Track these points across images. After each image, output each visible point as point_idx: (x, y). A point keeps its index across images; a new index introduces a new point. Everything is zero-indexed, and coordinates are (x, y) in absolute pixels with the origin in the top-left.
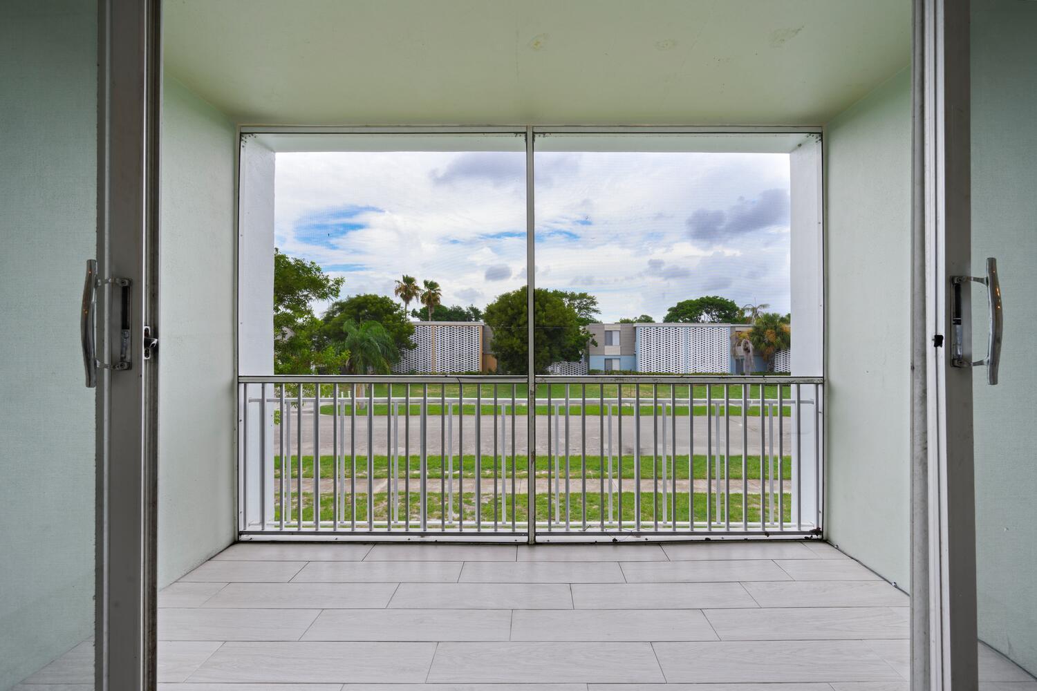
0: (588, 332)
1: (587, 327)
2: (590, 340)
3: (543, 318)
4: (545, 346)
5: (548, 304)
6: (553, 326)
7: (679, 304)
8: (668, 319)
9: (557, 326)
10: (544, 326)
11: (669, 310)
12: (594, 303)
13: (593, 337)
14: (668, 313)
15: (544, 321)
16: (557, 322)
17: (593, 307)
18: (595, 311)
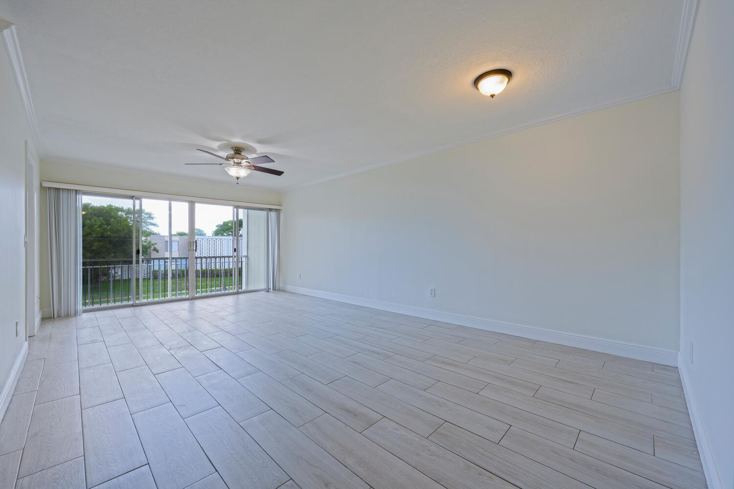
0: (150, 242)
1: (149, 238)
2: (152, 248)
3: (107, 231)
4: (110, 254)
5: (112, 220)
6: (118, 238)
7: (224, 223)
8: (217, 233)
9: (121, 238)
10: (108, 237)
11: (217, 226)
12: (152, 218)
13: (155, 246)
14: (217, 228)
15: (109, 233)
16: (122, 234)
17: (152, 221)
18: (152, 224)
